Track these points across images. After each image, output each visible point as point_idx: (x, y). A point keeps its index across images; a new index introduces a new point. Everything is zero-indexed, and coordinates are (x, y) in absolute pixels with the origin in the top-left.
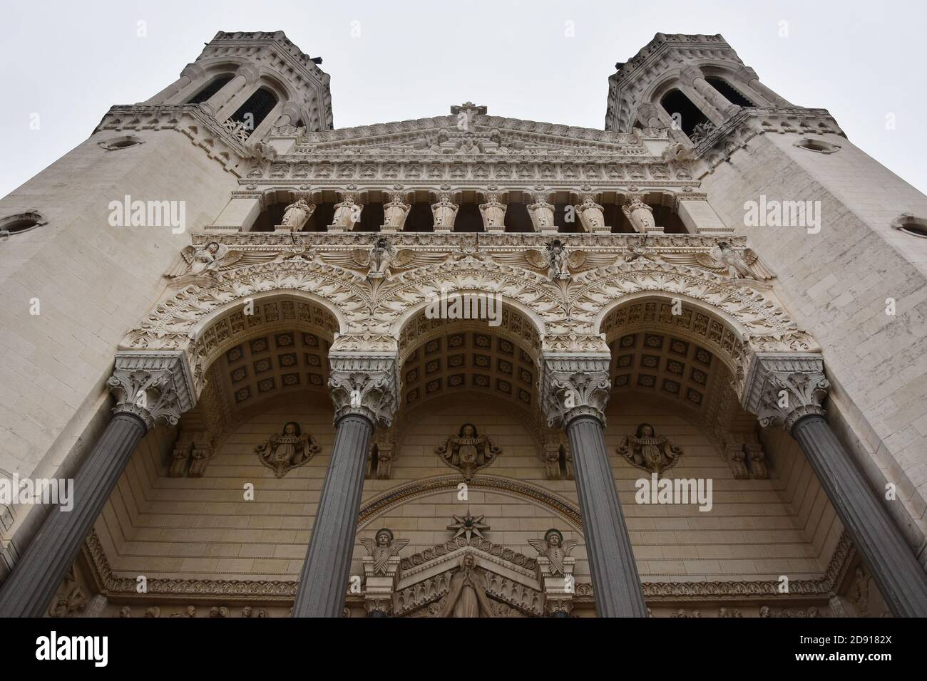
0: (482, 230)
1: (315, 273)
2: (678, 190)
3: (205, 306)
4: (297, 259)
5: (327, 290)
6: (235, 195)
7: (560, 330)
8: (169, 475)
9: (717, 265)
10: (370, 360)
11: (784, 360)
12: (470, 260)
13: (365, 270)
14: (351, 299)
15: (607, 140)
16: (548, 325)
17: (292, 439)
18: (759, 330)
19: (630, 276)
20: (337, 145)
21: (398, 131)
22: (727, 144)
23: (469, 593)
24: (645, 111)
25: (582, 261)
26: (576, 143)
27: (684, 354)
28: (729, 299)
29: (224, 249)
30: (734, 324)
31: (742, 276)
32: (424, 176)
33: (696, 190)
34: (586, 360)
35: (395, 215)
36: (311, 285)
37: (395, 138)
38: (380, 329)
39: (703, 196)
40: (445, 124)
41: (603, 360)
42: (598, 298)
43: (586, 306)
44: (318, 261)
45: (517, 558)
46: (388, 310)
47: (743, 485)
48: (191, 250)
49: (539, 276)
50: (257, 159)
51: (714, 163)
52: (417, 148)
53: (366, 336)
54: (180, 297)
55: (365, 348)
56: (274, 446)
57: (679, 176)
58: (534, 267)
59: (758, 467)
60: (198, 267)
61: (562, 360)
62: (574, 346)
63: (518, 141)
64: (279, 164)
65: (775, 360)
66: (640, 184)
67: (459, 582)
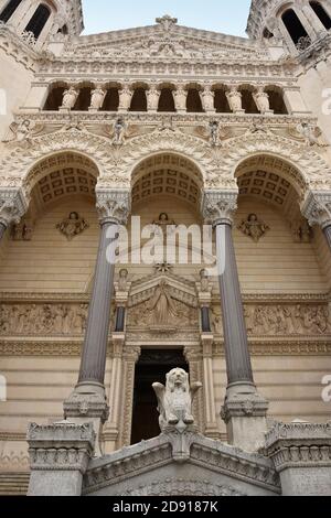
0: (175, 110)
1: (84, 138)
2: (284, 84)
3: (27, 159)
4: (73, 130)
5: (91, 150)
6: (34, 84)
7: (213, 175)
8: (14, 240)
9: (300, 136)
10: (117, 193)
11: (325, 195)
12: (167, 131)
13: (111, 137)
14: (105, 155)
15: (247, 45)
16: (208, 172)
17: (74, 221)
18: (315, 177)
19: (252, 142)
20: (88, 47)
21: (124, 36)
22: (316, 57)
23: (163, 297)
24: (271, 23)
25: (228, 132)
26: (229, 47)
27: (277, 180)
28: (303, 158)
29: (33, 123)
30: (303, 173)
31: (312, 145)
32: (141, 72)
33: (295, 84)
34: (226, 194)
35: (125, 98)
36: (82, 146)
37: (123, 41)
38: (121, 174)
39: (297, 88)
40: (152, 31)
41: (235, 194)
42: (235, 156)
43: (228, 161)
44: (84, 131)
45: (186, 282)
46: (124, 162)
47: (297, 246)
48: (14, 124)
49: (205, 142)
50: (44, 60)
51: (307, 67)
52: (137, 49)
53: (114, 178)
54: (13, 154)
55: (114, 186)
56: (66, 225)
57: (286, 74)
58: (202, 136)
59: (305, 238)
60: (21, 136)
61: (214, 193)
62: (221, 186)
63: (195, 45)
64: (57, 63)
65: (320, 195)
66: (263, 79)
67: (158, 293)
